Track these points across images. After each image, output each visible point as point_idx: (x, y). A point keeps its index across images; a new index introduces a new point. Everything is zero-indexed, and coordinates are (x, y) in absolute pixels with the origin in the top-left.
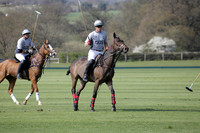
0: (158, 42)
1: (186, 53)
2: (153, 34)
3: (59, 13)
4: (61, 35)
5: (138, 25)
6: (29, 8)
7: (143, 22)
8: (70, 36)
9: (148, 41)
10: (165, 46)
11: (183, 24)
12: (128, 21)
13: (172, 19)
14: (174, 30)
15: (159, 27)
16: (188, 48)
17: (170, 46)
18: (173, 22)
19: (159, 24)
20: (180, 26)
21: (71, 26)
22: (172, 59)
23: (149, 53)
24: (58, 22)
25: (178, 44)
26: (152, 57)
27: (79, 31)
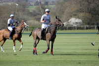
0: (73, 21)
1: (88, 26)
2: (71, 17)
3: (24, 6)
4: (26, 17)
5: (64, 12)
6: (10, 4)
7: (66, 11)
8: (30, 18)
9: (69, 20)
10: (77, 23)
11: (86, 12)
12: (58, 10)
13: (81, 9)
14: (81, 15)
15: (74, 13)
16: (88, 24)
17: (80, 23)
18: (81, 11)
19: (74, 12)
20: (84, 13)
21: (31, 13)
22: (80, 29)
23: (69, 26)
24: (24, 11)
25: (83, 22)
26: (71, 28)
27: (35, 15)
